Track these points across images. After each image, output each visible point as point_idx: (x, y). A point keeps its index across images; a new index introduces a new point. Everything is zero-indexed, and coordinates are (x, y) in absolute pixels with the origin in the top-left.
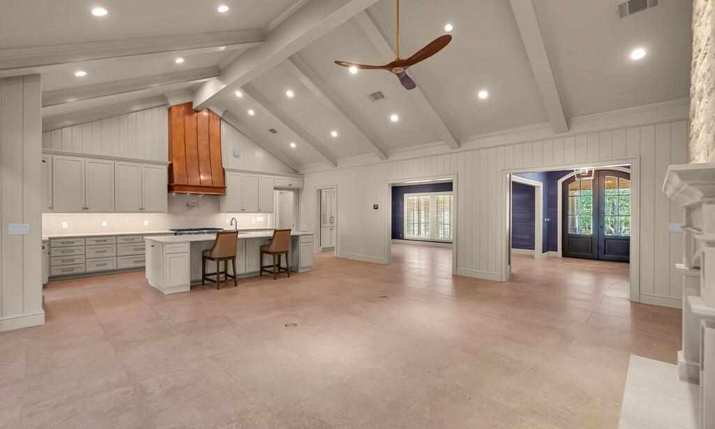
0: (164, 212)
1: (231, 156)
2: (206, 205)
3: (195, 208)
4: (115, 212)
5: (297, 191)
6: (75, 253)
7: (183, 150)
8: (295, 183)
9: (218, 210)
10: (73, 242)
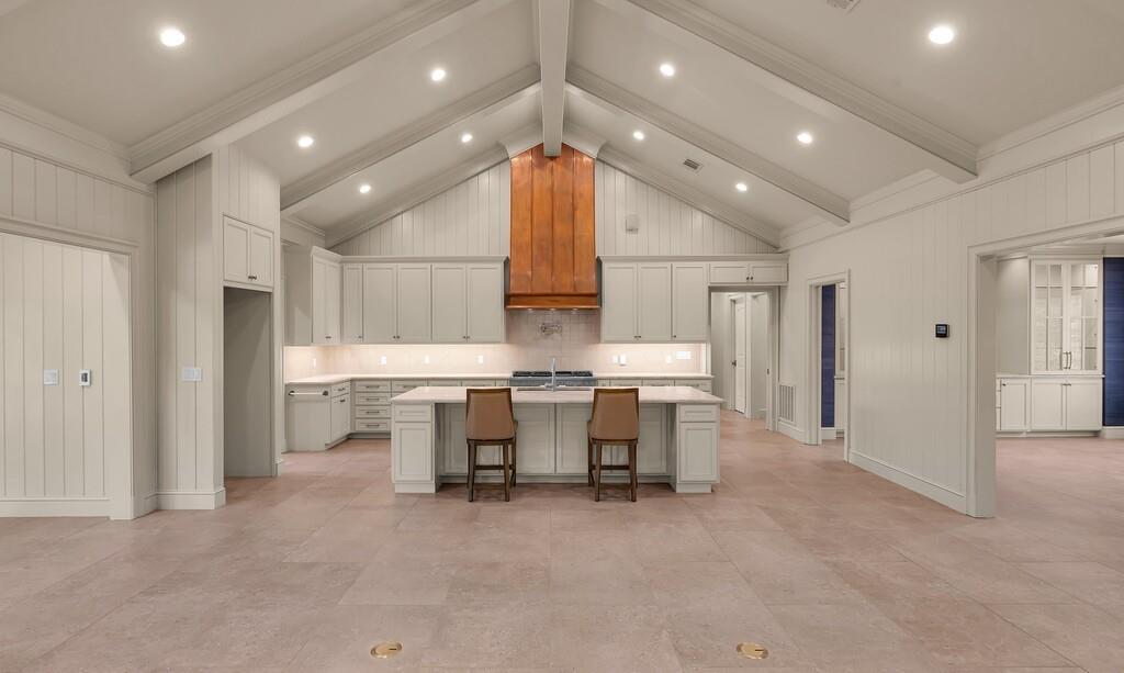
0: (499, 342)
1: (621, 232)
2: (573, 329)
3: (555, 334)
4: (432, 343)
5: (777, 292)
6: (381, 401)
7: (529, 233)
8: (764, 272)
9: (595, 335)
10: (378, 387)
